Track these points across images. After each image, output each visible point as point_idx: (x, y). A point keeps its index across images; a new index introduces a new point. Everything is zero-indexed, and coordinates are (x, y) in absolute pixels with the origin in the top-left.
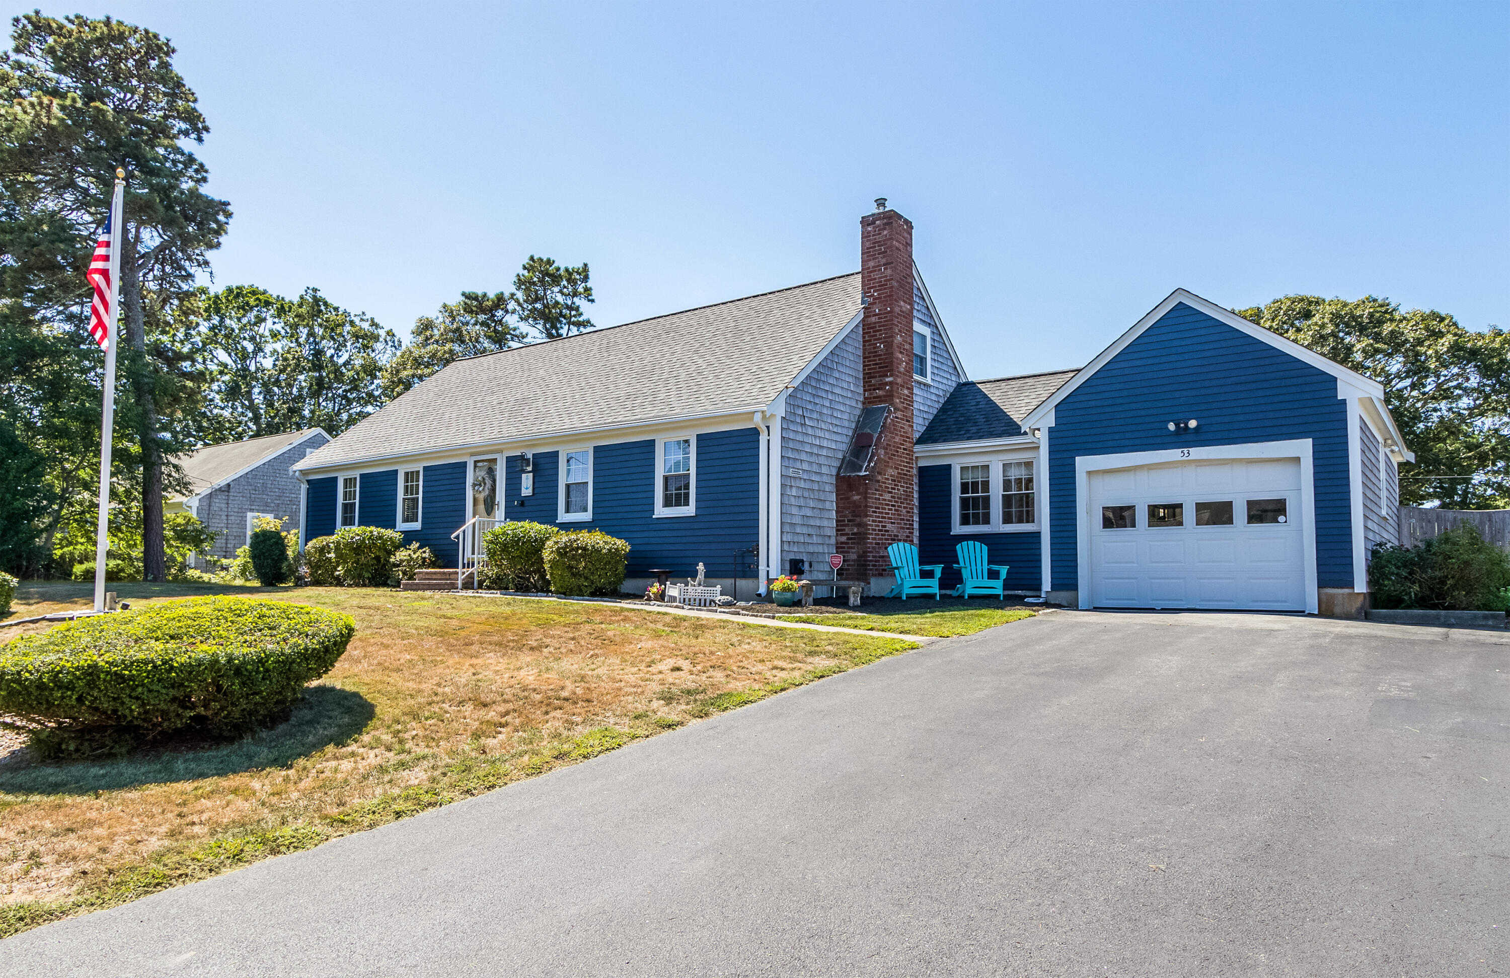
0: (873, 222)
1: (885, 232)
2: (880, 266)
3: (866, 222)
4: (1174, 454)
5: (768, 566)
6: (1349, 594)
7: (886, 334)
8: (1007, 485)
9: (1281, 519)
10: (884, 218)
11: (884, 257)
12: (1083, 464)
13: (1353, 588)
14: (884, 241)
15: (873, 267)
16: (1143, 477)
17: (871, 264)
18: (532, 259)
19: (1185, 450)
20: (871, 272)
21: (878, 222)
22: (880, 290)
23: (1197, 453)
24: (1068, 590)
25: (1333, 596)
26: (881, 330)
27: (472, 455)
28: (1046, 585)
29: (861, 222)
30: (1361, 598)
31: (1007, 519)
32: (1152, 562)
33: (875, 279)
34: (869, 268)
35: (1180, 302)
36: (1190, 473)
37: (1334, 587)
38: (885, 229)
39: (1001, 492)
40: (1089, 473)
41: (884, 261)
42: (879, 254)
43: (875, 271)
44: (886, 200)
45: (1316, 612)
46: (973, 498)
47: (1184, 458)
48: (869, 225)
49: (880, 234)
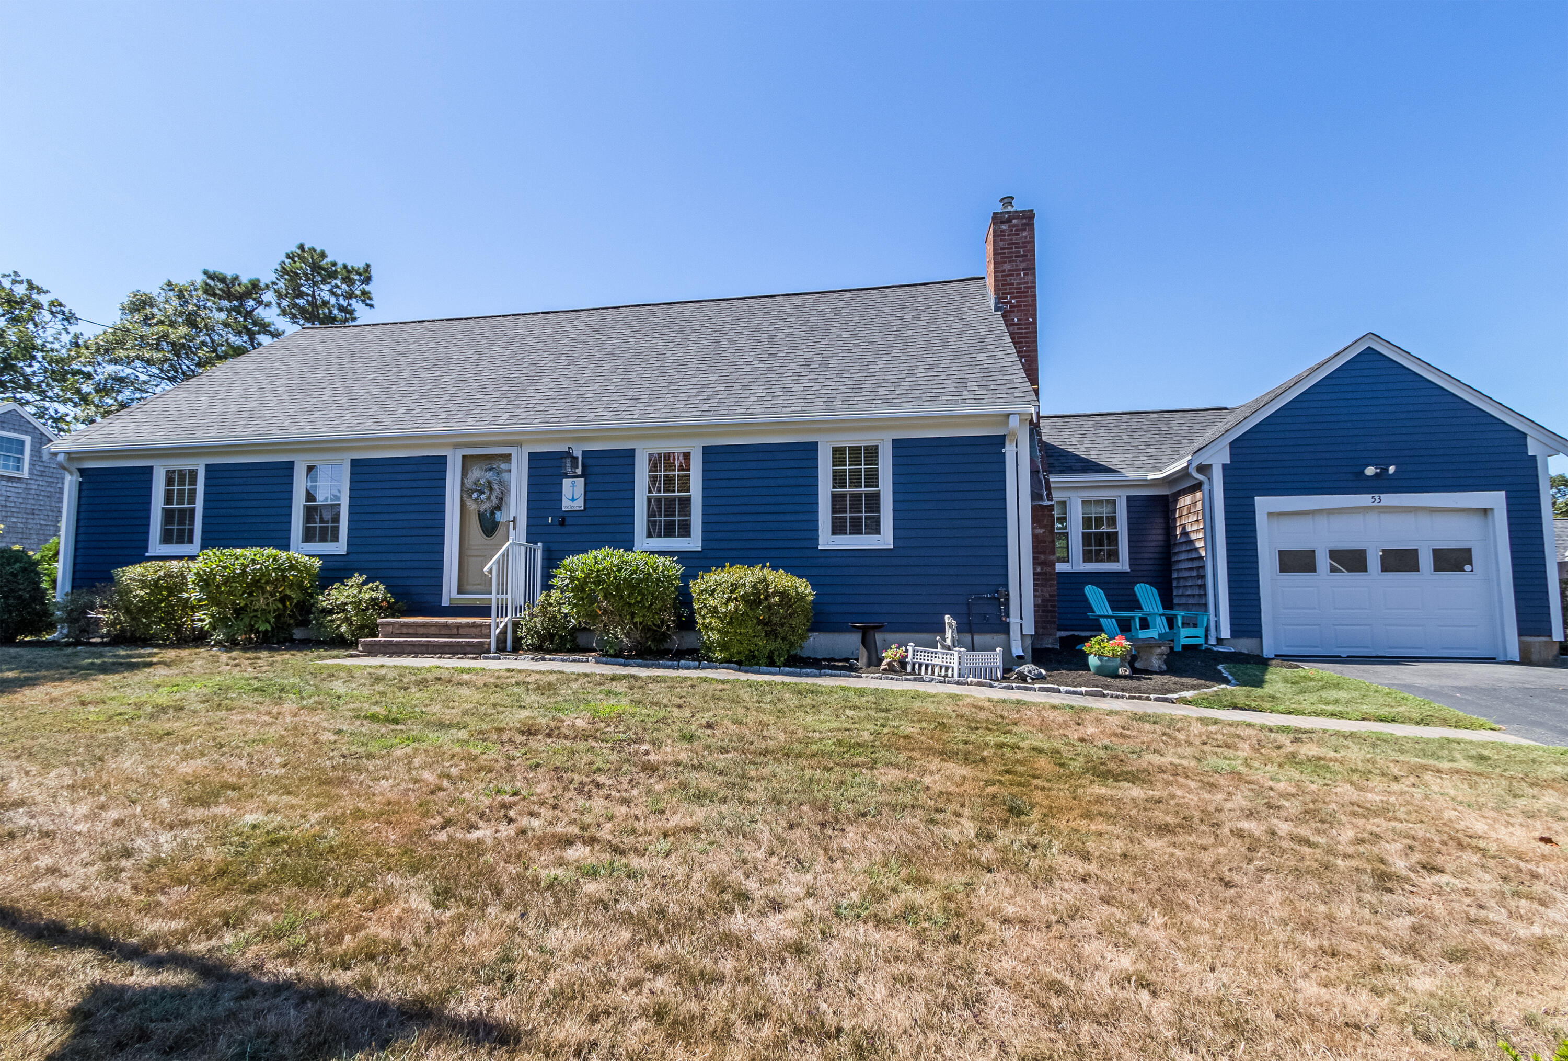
0: (1009, 221)
1: (1025, 234)
2: (1019, 270)
3: (997, 219)
4: (1365, 500)
5: (1021, 618)
6: (1546, 642)
7: (1027, 347)
8: (1087, 522)
9: (1468, 567)
10: (1023, 218)
11: (1023, 261)
12: (1263, 504)
13: (1550, 636)
14: (1023, 243)
15: (1009, 271)
16: (1322, 523)
17: (1007, 267)
19: (1376, 496)
20: (1008, 276)
21: (1014, 221)
22: (1020, 297)
23: (1389, 499)
24: (1248, 637)
25: (1530, 644)
26: (1021, 342)
27: (457, 446)
28: (1225, 632)
29: (993, 218)
30: (1557, 647)
31: (1087, 557)
32: (1335, 609)
33: (1013, 284)
34: (1004, 271)
35: (1367, 348)
36: (1373, 519)
37: (1531, 636)
38: (1024, 230)
39: (1081, 530)
40: (1272, 514)
41: (1023, 265)
42: (1016, 257)
43: (1012, 275)
44: (1012, 198)
45: (1518, 660)
47: (1375, 504)
48: (1002, 223)
49: (1018, 234)
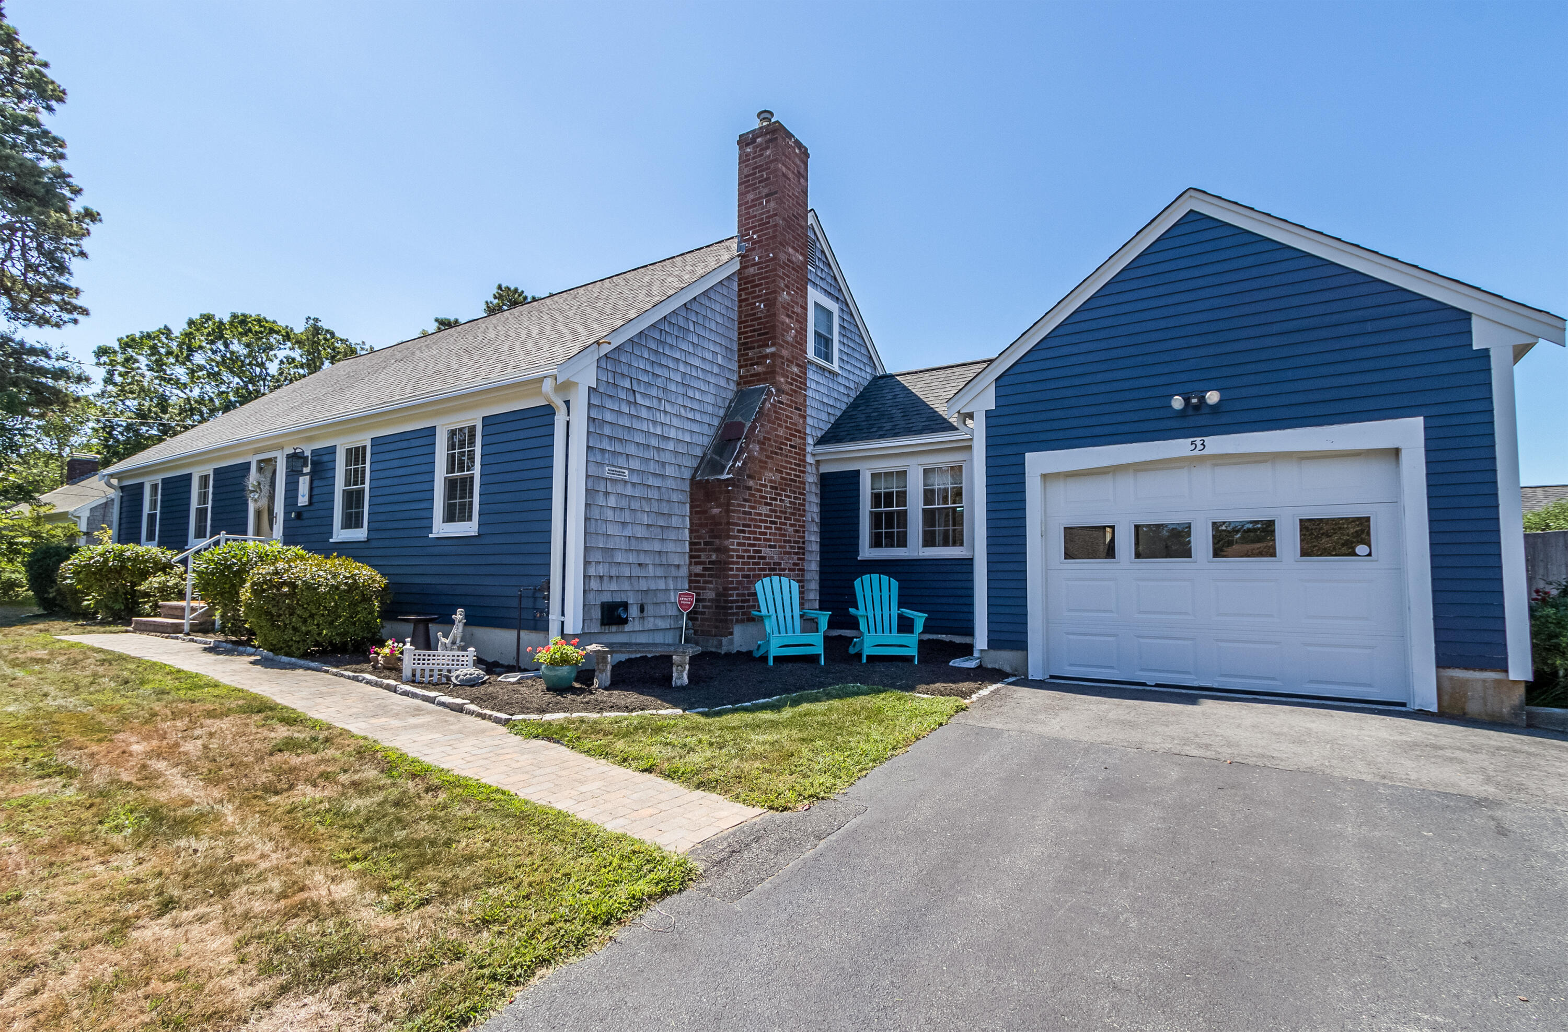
0: (754, 140)
1: (768, 152)
2: (762, 198)
3: (744, 141)
4: (1180, 447)
5: (563, 614)
6: (1498, 682)
7: (767, 289)
8: (929, 495)
9: (1361, 549)
10: (767, 133)
11: (766, 186)
12: (1036, 463)
13: (1506, 671)
14: (767, 163)
15: (753, 201)
16: (1126, 485)
17: (750, 196)
18: (500, 287)
19: (1198, 440)
20: (750, 207)
21: (759, 140)
22: (761, 230)
23: (1217, 444)
24: (1012, 649)
25: (1464, 683)
26: (761, 284)
27: (257, 451)
28: (981, 640)
29: (739, 143)
30: (1521, 691)
31: (929, 541)
32: (1140, 612)
33: (755, 216)
34: (747, 203)
35: (1191, 211)
36: (1203, 477)
37: (1466, 668)
38: (767, 148)
39: (921, 505)
40: (1045, 477)
41: (766, 191)
42: (761, 182)
43: (755, 206)
44: (771, 112)
45: (1434, 708)
46: (887, 513)
47: (1196, 452)
48: (747, 145)
49: (762, 155)
